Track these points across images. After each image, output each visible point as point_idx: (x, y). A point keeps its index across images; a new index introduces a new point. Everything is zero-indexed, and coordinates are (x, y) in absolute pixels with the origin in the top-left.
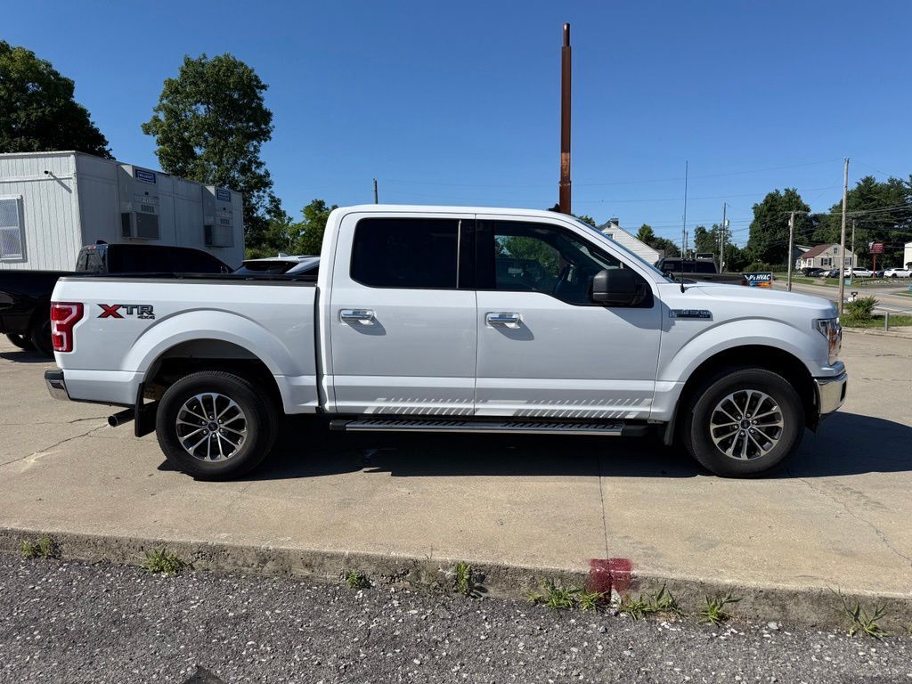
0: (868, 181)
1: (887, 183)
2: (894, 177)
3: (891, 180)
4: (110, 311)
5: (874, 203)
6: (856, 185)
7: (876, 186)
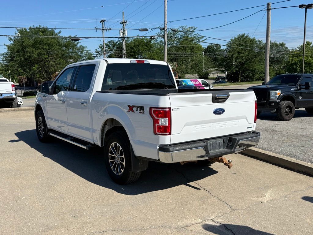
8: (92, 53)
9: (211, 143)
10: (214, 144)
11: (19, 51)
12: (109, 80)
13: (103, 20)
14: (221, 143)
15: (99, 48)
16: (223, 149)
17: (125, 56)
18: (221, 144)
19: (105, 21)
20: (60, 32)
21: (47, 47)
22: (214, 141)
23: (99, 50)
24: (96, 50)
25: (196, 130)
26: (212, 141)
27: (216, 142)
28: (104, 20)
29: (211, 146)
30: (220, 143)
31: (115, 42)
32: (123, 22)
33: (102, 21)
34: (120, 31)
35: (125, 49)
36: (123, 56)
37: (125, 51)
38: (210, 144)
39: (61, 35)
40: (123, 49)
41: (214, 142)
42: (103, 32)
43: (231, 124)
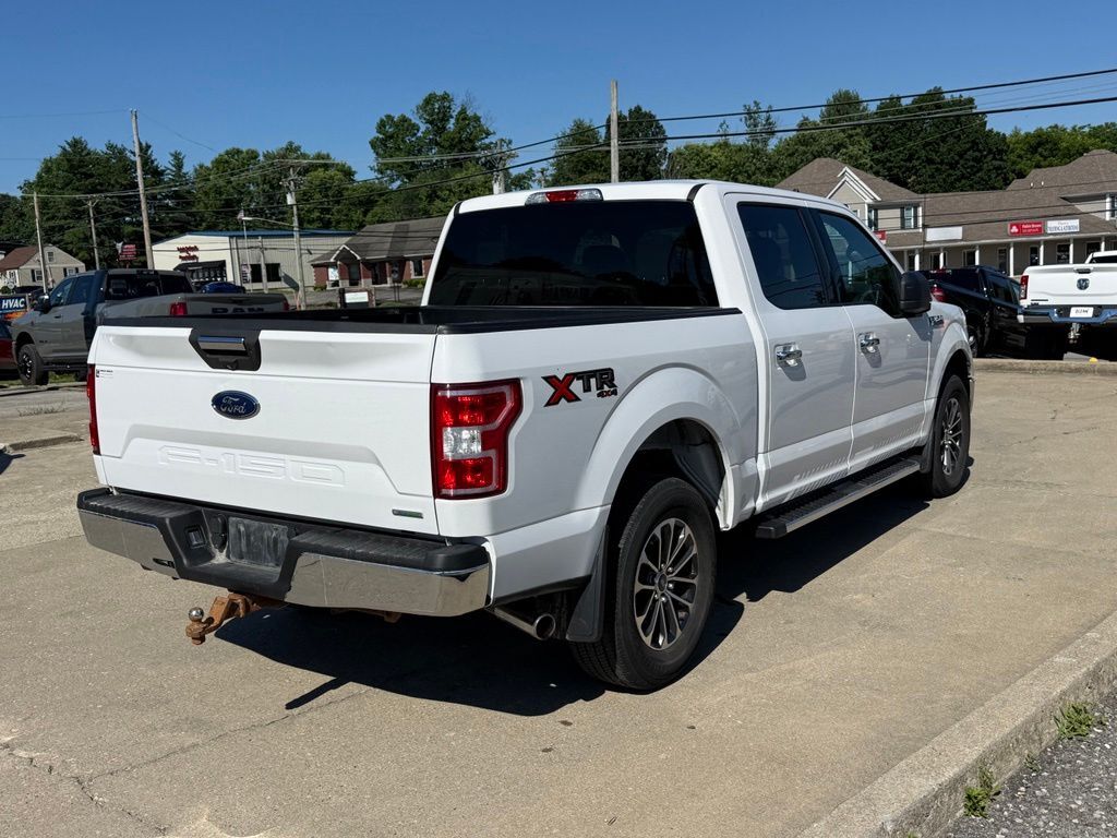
0: (76, 144)
1: (105, 150)
2: (113, 142)
3: (111, 147)
4: (561, 389)
5: (91, 180)
6: (59, 151)
7: (89, 154)
9: (242, 529)
10: (252, 539)
14: (282, 541)
18: (279, 545)
22: (254, 524)
26: (246, 521)
27: (260, 529)
29: (244, 542)
38: (239, 531)
41: (252, 529)
43: (302, 469)
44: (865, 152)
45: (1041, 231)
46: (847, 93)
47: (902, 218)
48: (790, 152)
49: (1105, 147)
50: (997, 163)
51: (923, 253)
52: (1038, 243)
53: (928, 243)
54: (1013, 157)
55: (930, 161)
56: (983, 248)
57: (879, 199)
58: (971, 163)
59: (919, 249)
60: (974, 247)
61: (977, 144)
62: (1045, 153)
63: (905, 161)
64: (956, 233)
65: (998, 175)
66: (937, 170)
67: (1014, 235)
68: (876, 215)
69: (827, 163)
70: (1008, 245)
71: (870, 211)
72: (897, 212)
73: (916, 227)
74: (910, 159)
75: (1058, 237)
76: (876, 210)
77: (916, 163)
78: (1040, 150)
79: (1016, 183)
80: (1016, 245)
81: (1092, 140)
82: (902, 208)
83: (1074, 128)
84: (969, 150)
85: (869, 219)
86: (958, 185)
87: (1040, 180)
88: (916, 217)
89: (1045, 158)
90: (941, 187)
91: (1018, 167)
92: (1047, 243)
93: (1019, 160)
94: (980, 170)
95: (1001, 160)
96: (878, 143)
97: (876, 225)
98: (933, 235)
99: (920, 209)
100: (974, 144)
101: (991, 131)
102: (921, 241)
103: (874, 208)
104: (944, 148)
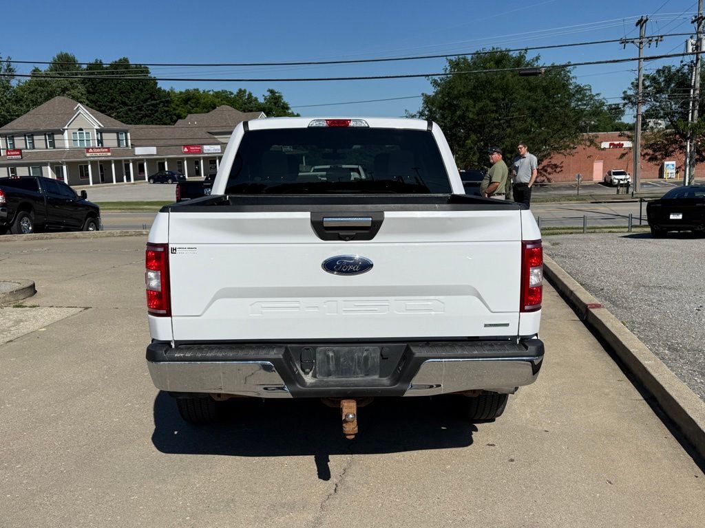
8: (603, 100)
9: (331, 354)
10: (342, 360)
11: (443, 107)
12: (668, 165)
13: (642, 20)
14: (373, 358)
15: (630, 89)
16: (380, 377)
17: (696, 103)
18: (370, 361)
19: (647, 20)
20: (537, 58)
21: (501, 95)
22: (345, 349)
23: (630, 92)
24: (625, 92)
25: (262, 313)
26: (336, 349)
27: (351, 352)
28: (644, 19)
29: (332, 363)
30: (366, 359)
31: (673, 70)
32: (699, 19)
33: (641, 23)
34: (687, 41)
35: (698, 85)
36: (691, 105)
37: (698, 92)
38: (328, 357)
39: (540, 63)
40: (691, 87)
41: (343, 354)
42: (640, 48)
43: (406, 305)
44: (82, 94)
45: (201, 151)
46: (66, 54)
47: (118, 140)
48: (32, 90)
49: (224, 104)
50: (166, 109)
51: (134, 161)
52: (199, 158)
53: (136, 156)
54: (173, 105)
55: (124, 104)
56: (169, 160)
57: (102, 126)
58: (151, 107)
59: (132, 159)
60: (163, 159)
61: (154, 95)
62: (193, 105)
63: (109, 102)
64: (152, 150)
65: (167, 116)
66: (130, 110)
67: (186, 153)
68: (101, 136)
69: (64, 100)
70: (183, 159)
71: (97, 134)
72: (114, 135)
73: (127, 145)
74: (112, 101)
75: (210, 155)
76: (101, 133)
77: (115, 104)
78: (189, 103)
79: (180, 121)
80: (188, 159)
81: (217, 100)
82: (117, 133)
83: (204, 92)
84: (149, 99)
85: (98, 140)
86: (144, 120)
87: (193, 120)
88: (126, 139)
89: (193, 108)
90: (133, 121)
91: (177, 112)
92: (204, 159)
93: (177, 108)
94: (157, 111)
95: (168, 107)
96: (91, 90)
97: (102, 143)
98: (140, 151)
99: (129, 134)
100: (152, 95)
101: (160, 88)
102: (132, 155)
103: (100, 131)
104: (133, 96)
